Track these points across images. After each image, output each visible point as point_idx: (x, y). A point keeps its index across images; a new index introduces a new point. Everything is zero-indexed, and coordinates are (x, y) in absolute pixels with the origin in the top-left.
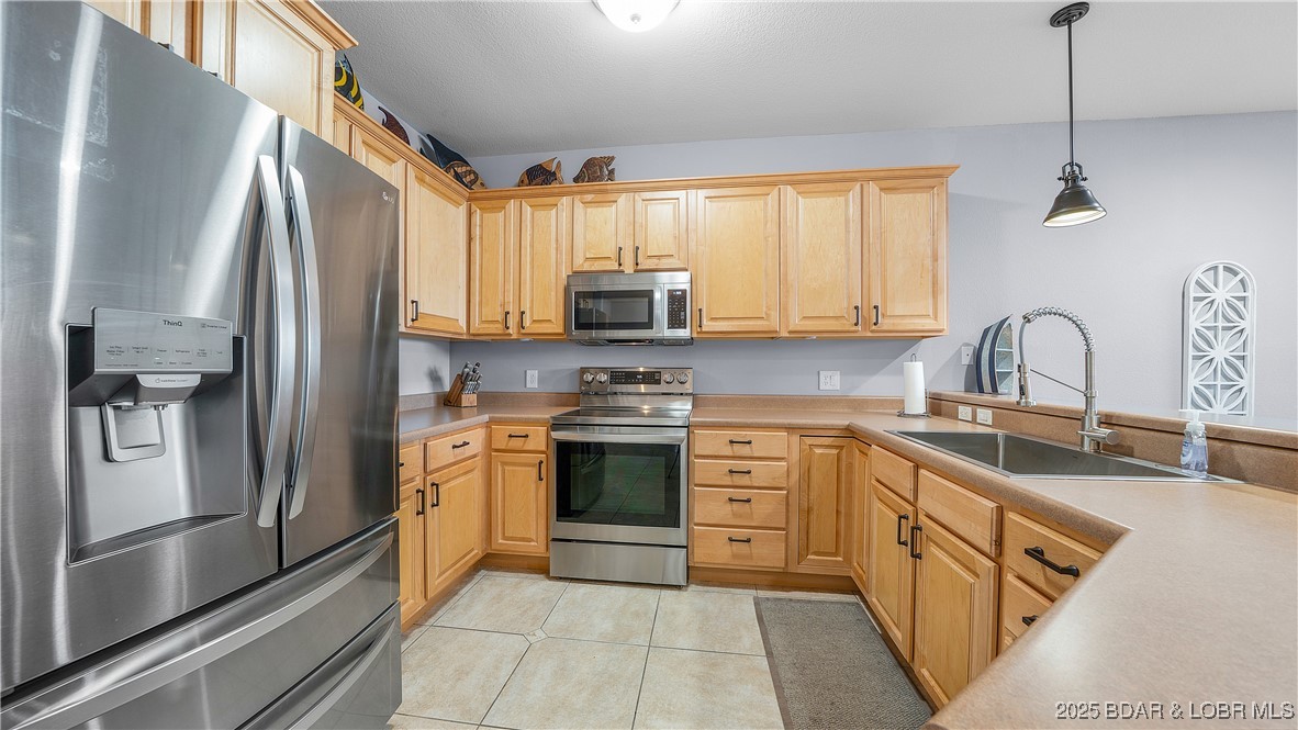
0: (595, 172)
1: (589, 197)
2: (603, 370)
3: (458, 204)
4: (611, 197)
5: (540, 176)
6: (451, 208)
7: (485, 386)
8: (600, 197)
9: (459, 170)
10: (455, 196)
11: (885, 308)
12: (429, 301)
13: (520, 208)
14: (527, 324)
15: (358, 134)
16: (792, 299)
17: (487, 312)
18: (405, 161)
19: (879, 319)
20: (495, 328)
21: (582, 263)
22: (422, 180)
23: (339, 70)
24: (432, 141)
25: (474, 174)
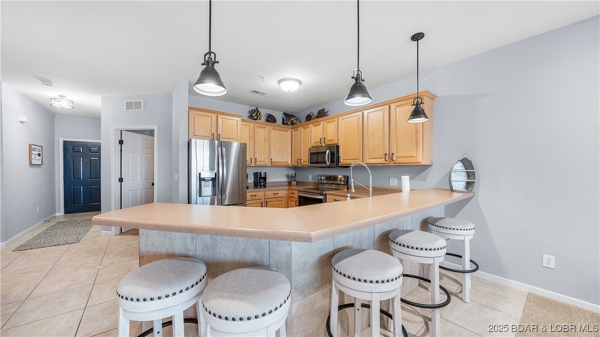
0: (322, 114)
1: (315, 124)
2: (324, 176)
3: (287, 131)
4: (319, 123)
5: (309, 118)
6: (285, 133)
7: (298, 180)
8: (317, 124)
9: (292, 120)
10: (286, 129)
11: (397, 154)
12: (277, 158)
13: (301, 129)
14: (302, 162)
15: (256, 125)
16: (366, 153)
17: (295, 159)
18: (269, 126)
19: (395, 158)
20: (296, 164)
21: (313, 144)
22: (274, 129)
23: (255, 111)
24: (285, 114)
25: (297, 119)
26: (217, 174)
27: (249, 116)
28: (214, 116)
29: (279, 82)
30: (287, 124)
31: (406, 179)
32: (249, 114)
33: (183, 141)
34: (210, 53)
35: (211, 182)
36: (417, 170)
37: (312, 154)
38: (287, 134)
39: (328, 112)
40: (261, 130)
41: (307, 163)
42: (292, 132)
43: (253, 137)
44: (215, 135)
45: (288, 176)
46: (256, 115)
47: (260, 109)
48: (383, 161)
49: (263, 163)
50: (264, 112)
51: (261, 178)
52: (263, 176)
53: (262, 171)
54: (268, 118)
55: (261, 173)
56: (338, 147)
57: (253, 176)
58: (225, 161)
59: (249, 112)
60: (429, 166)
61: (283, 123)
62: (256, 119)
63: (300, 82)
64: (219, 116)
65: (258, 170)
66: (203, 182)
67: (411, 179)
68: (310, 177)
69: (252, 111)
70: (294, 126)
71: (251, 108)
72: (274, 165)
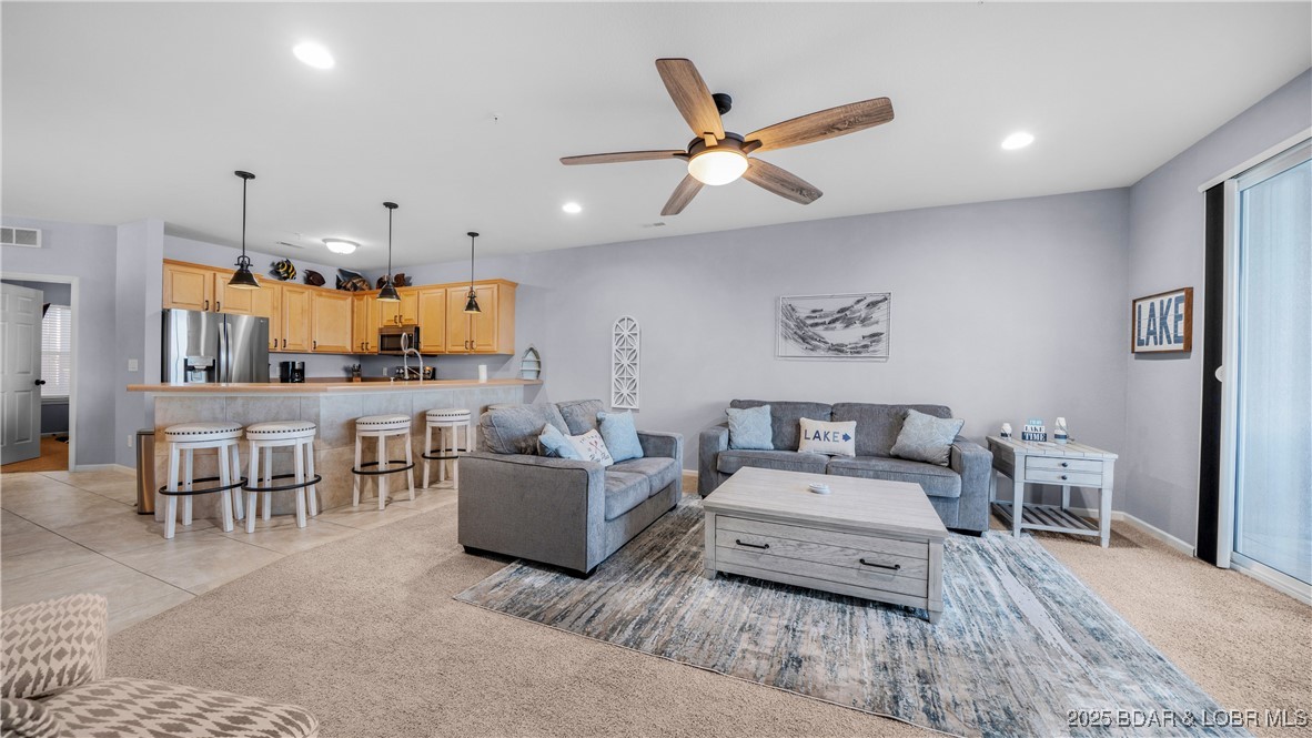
0: (400, 280)
3: (345, 299)
7: (365, 374)
9: (354, 282)
10: (343, 296)
11: (479, 341)
12: (323, 341)
13: (368, 299)
14: (369, 347)
15: (285, 288)
16: (449, 337)
17: (357, 344)
18: (311, 291)
19: (474, 346)
20: (360, 350)
21: (385, 323)
22: (321, 295)
23: (283, 266)
24: (340, 270)
25: (364, 281)
26: (217, 361)
27: (271, 272)
28: (209, 274)
29: (325, 241)
30: (345, 288)
31: (483, 369)
32: (271, 269)
33: (153, 312)
34: (244, 256)
35: (204, 373)
36: (500, 360)
37: (382, 337)
38: (345, 303)
39: (410, 278)
40: (295, 297)
41: (376, 350)
42: (353, 302)
43: (280, 307)
44: (211, 303)
45: (346, 370)
46: (287, 271)
47: (293, 262)
48: (463, 349)
49: (298, 348)
50: (300, 269)
51: (294, 370)
52: (297, 367)
53: (298, 360)
54: (308, 276)
55: (294, 363)
56: (417, 329)
57: (278, 369)
58: (230, 342)
59: (273, 264)
60: (511, 356)
61: (339, 287)
62: (285, 278)
63: (357, 245)
64: (219, 275)
65: (290, 359)
66: (189, 373)
67: (488, 370)
68: (385, 370)
69: (279, 264)
70: (358, 292)
71: (277, 260)
72: (317, 351)
